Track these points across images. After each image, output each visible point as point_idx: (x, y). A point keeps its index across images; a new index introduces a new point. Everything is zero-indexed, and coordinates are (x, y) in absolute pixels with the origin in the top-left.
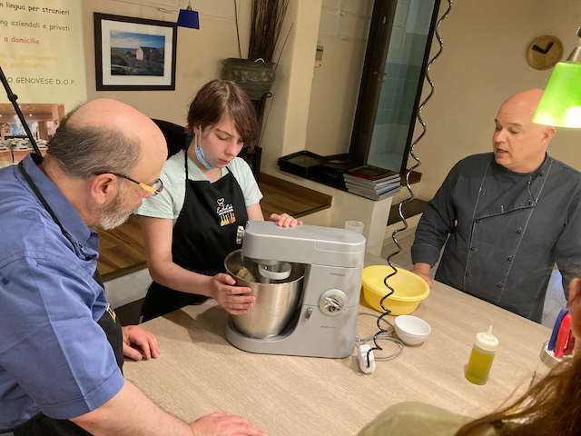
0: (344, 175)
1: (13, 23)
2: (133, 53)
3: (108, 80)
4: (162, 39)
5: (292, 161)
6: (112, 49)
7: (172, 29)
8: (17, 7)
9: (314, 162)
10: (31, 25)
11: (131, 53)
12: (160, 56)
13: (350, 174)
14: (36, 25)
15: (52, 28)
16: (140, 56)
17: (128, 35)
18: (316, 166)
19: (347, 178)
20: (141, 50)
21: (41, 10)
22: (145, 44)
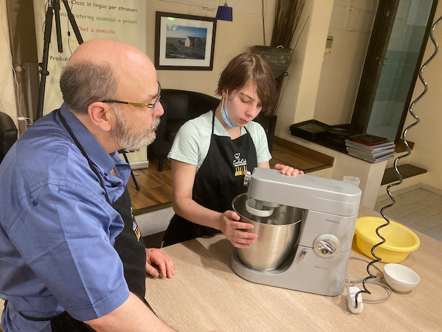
0: (346, 140)
1: (97, 18)
2: (182, 41)
3: (164, 61)
4: (205, 30)
5: (302, 127)
6: (167, 39)
7: (212, 23)
8: (101, 7)
9: (321, 129)
10: (110, 20)
11: (181, 41)
12: (202, 43)
13: (351, 140)
14: (113, 20)
15: (124, 22)
16: (188, 43)
17: (180, 28)
18: (322, 133)
19: (348, 143)
20: (188, 39)
21: (117, 9)
22: (192, 34)
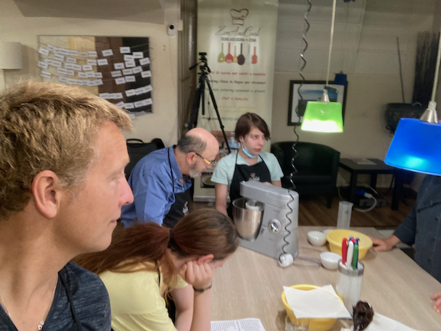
1: (236, 91)
6: (299, 101)
7: (343, 86)
15: (256, 91)
21: (251, 84)
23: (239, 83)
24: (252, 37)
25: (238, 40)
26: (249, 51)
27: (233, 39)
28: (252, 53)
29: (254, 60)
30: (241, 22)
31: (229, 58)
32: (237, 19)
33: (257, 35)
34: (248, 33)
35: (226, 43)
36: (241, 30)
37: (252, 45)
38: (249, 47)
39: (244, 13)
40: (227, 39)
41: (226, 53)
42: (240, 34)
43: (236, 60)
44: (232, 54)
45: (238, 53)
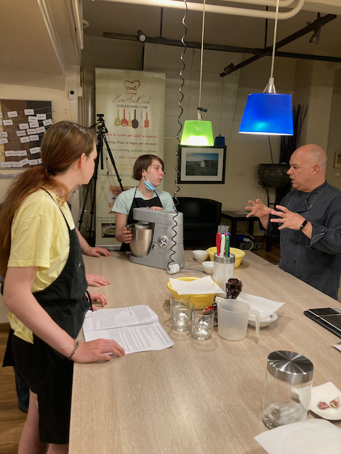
1: (132, 151)
3: (184, 178)
4: (217, 155)
6: (187, 162)
7: (223, 149)
10: (139, 151)
11: (198, 164)
12: (215, 164)
15: (149, 152)
16: (203, 165)
20: (204, 162)
21: (144, 144)
22: (206, 158)
23: (134, 144)
24: (144, 105)
25: (132, 107)
26: (142, 117)
27: (128, 106)
28: (144, 119)
29: (147, 124)
30: (134, 91)
31: (124, 122)
32: (130, 89)
33: (148, 103)
34: (140, 101)
35: (121, 110)
36: (135, 98)
37: (144, 111)
38: (142, 113)
39: (137, 84)
40: (122, 106)
41: (121, 118)
42: (134, 102)
43: (130, 124)
44: (127, 118)
45: (133, 118)
